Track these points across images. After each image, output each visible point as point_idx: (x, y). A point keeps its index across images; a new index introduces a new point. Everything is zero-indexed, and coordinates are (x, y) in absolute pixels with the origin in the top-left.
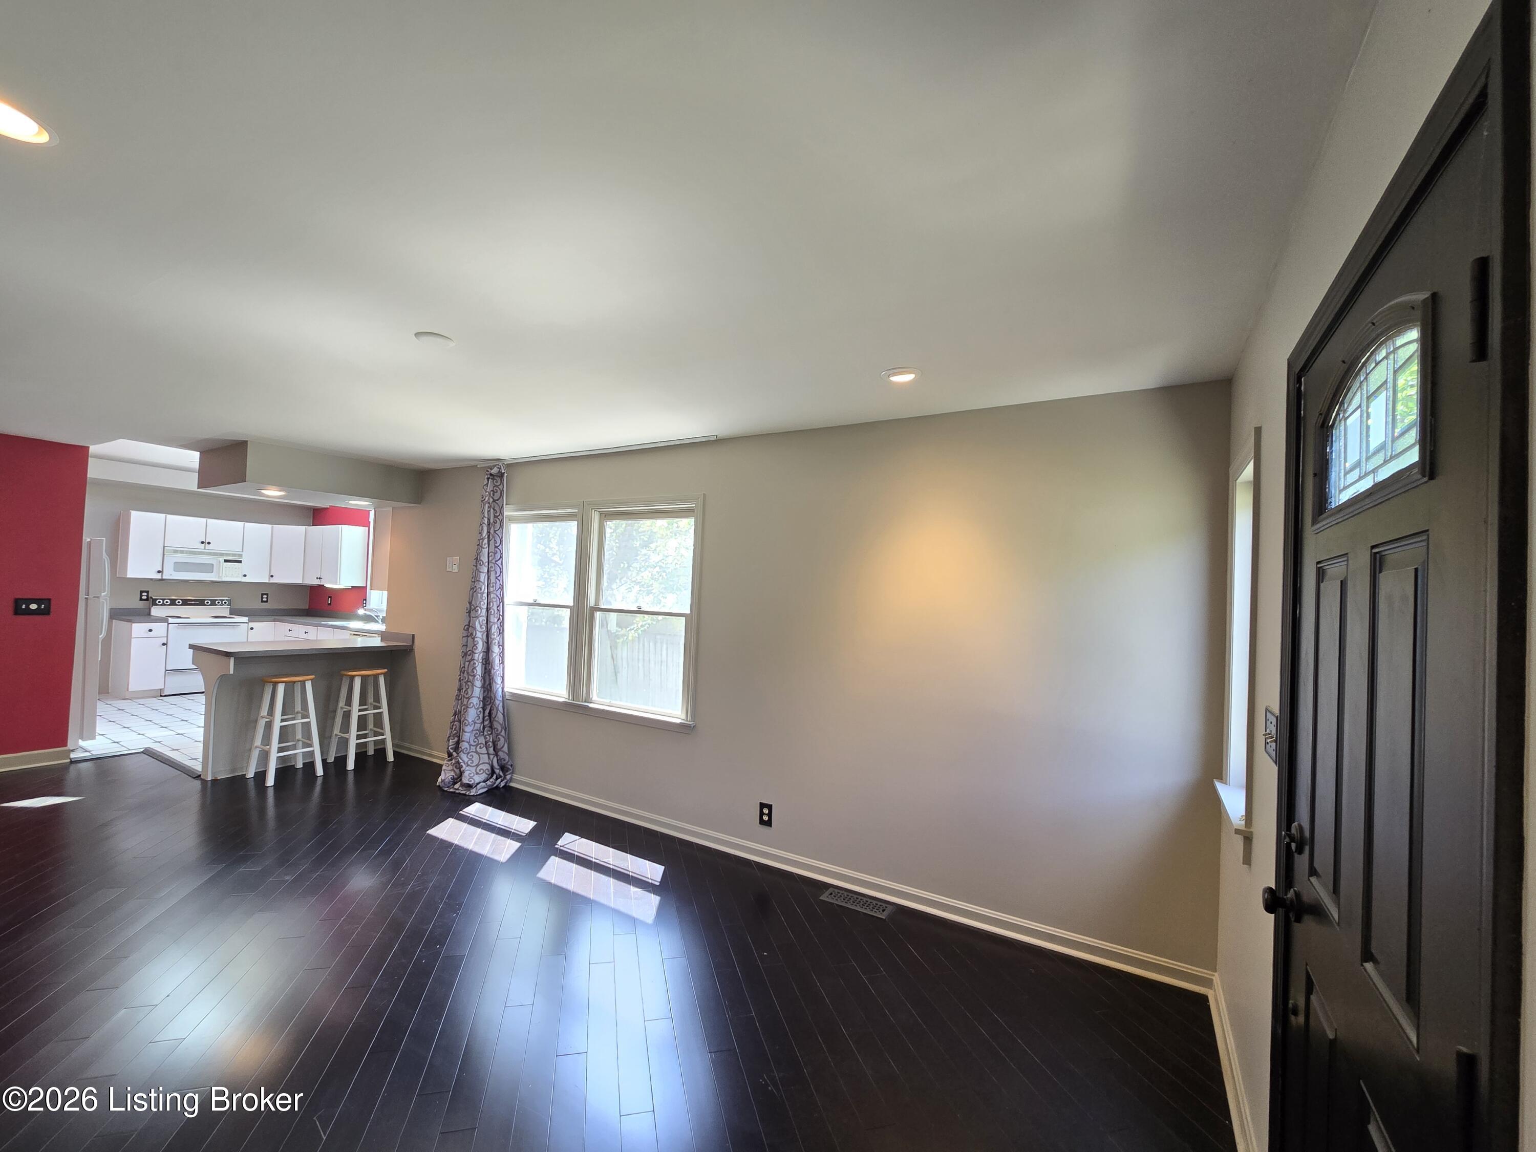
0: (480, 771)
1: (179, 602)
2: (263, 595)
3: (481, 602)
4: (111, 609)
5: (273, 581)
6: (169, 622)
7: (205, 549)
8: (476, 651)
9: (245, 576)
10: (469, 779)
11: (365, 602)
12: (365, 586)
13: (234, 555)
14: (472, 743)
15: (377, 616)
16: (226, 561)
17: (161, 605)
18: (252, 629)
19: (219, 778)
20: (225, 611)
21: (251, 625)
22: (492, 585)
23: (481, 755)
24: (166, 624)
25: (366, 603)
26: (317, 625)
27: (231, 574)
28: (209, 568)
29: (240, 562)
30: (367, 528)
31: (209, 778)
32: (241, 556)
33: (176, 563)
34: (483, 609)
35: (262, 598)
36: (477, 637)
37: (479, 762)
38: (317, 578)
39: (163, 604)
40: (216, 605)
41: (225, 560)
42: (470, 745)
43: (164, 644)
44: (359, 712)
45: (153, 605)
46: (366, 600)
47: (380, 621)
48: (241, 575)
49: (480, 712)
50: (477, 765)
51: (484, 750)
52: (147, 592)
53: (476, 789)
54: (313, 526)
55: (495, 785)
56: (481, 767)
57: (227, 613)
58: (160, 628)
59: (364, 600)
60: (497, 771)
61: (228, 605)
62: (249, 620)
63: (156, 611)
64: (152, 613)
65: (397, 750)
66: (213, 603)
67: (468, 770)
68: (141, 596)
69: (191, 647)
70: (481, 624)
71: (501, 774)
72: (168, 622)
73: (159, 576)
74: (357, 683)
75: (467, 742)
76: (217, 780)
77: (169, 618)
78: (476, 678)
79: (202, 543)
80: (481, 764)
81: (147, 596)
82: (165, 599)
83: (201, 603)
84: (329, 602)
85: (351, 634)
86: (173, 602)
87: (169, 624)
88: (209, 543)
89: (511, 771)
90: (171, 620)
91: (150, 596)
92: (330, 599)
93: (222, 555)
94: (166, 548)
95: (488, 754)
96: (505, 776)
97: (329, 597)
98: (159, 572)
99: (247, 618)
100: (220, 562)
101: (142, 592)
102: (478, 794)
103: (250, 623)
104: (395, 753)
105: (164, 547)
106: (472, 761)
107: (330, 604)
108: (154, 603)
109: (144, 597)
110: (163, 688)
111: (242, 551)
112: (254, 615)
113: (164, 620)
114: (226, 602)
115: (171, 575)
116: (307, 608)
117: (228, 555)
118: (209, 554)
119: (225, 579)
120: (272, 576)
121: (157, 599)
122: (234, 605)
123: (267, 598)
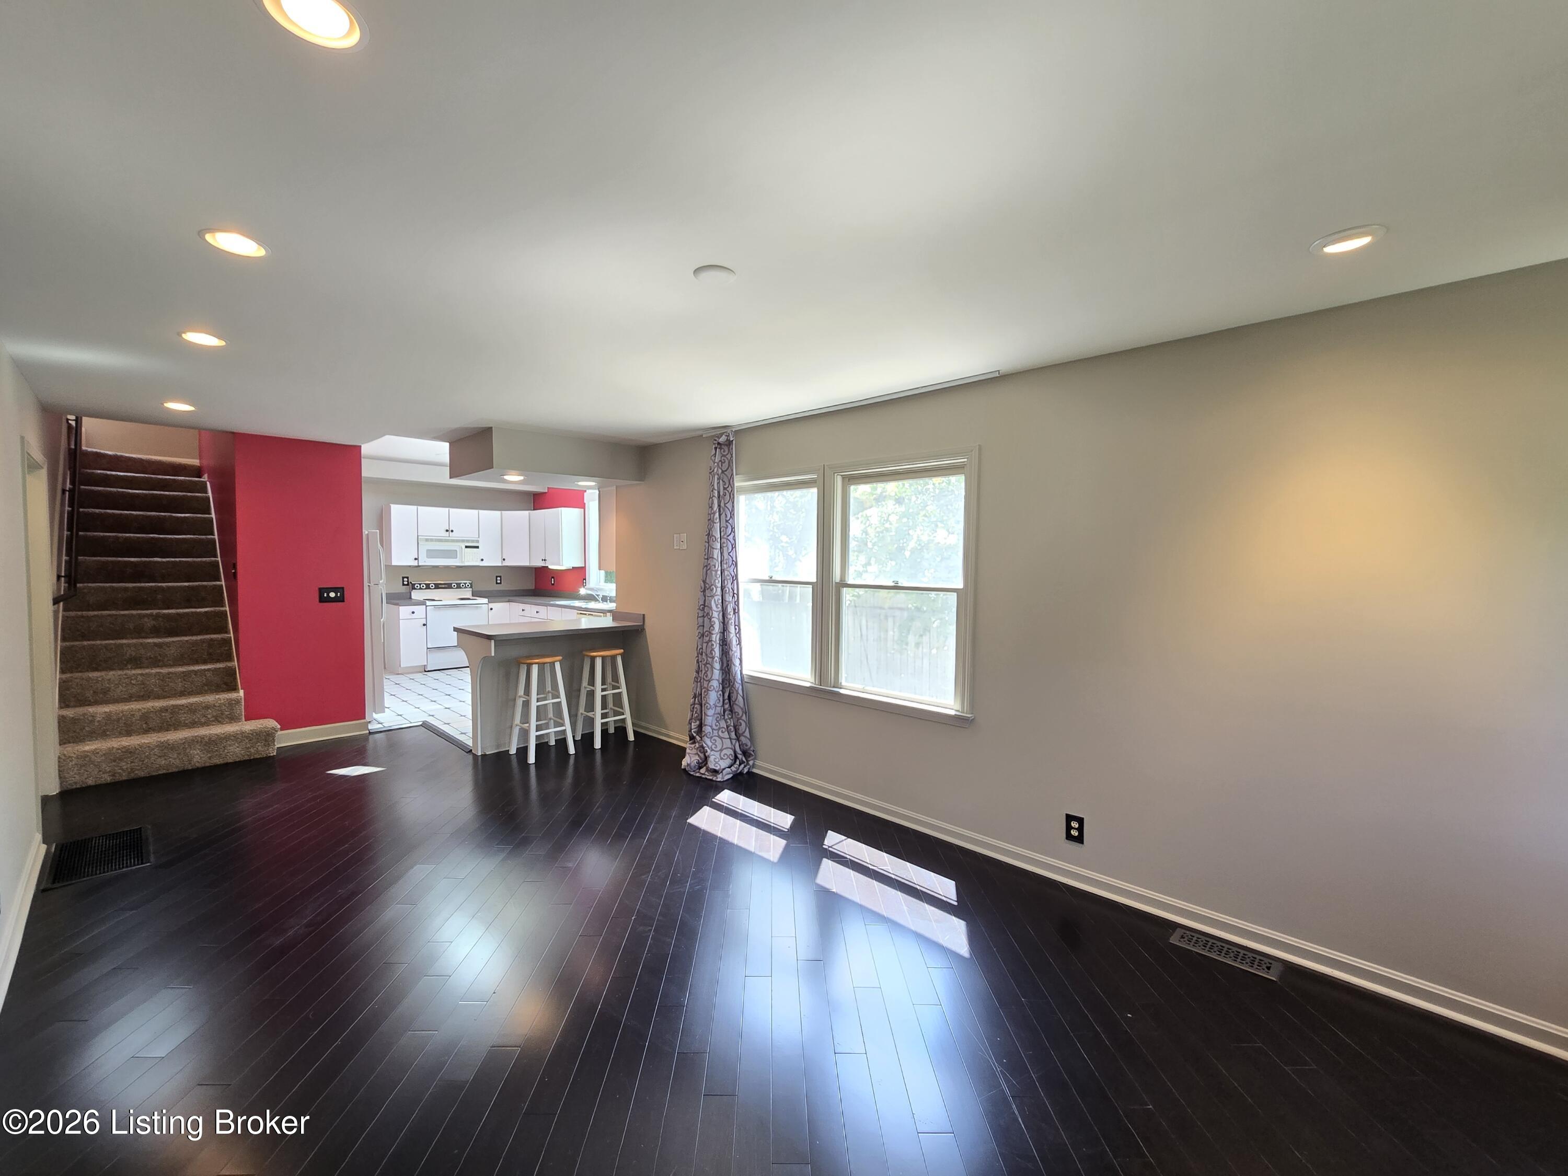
0: (724, 756)
1: (432, 586)
2: (497, 577)
3: (716, 580)
5: (506, 563)
7: (449, 536)
8: (713, 632)
9: (482, 560)
10: (715, 764)
11: (584, 581)
12: (584, 566)
13: (473, 541)
14: (714, 727)
15: (598, 595)
16: (467, 547)
17: (419, 589)
18: (491, 609)
19: (487, 753)
20: (467, 593)
21: (491, 605)
22: (725, 562)
23: (723, 739)
24: (425, 606)
25: (586, 583)
26: (546, 605)
27: (470, 559)
28: (452, 554)
29: (477, 547)
30: (583, 510)
31: (480, 754)
32: (478, 541)
33: (428, 551)
34: (718, 587)
35: (497, 580)
36: (713, 617)
37: (722, 746)
38: (542, 560)
39: (420, 589)
40: (461, 588)
42: (713, 729)
43: (424, 625)
44: (602, 691)
45: (412, 589)
46: (585, 579)
47: (600, 600)
48: (479, 560)
49: (720, 695)
50: (721, 750)
51: (726, 735)
52: (407, 578)
53: (722, 775)
54: (534, 510)
55: (739, 771)
56: (725, 752)
57: (469, 595)
58: (420, 610)
60: (740, 756)
61: (470, 588)
62: (488, 601)
63: (416, 595)
64: (413, 597)
65: (636, 729)
66: (459, 586)
67: (713, 755)
68: (403, 581)
69: (455, 629)
70: (717, 603)
71: (744, 759)
72: (425, 605)
73: (415, 563)
74: (599, 662)
75: (710, 726)
76: (486, 755)
77: (427, 601)
78: (715, 660)
79: (447, 531)
80: (725, 749)
81: (408, 581)
82: (421, 584)
83: (449, 586)
84: (553, 583)
85: (578, 614)
86: (428, 587)
87: (426, 606)
88: (452, 531)
89: (754, 757)
90: (428, 603)
91: (409, 581)
92: (553, 579)
93: (463, 541)
94: (419, 537)
95: (730, 739)
96: (747, 761)
98: (416, 559)
99: (487, 599)
100: (462, 548)
101: (403, 578)
102: (725, 779)
103: (489, 604)
104: (635, 732)
105: (418, 536)
106: (716, 745)
108: (414, 588)
109: (406, 583)
110: (426, 664)
111: (479, 537)
112: (492, 596)
113: (422, 603)
114: (468, 586)
115: (425, 561)
116: (534, 588)
117: (468, 541)
118: (453, 541)
119: (467, 564)
120: (504, 560)
121: (415, 584)
122: (476, 588)
123: (501, 580)
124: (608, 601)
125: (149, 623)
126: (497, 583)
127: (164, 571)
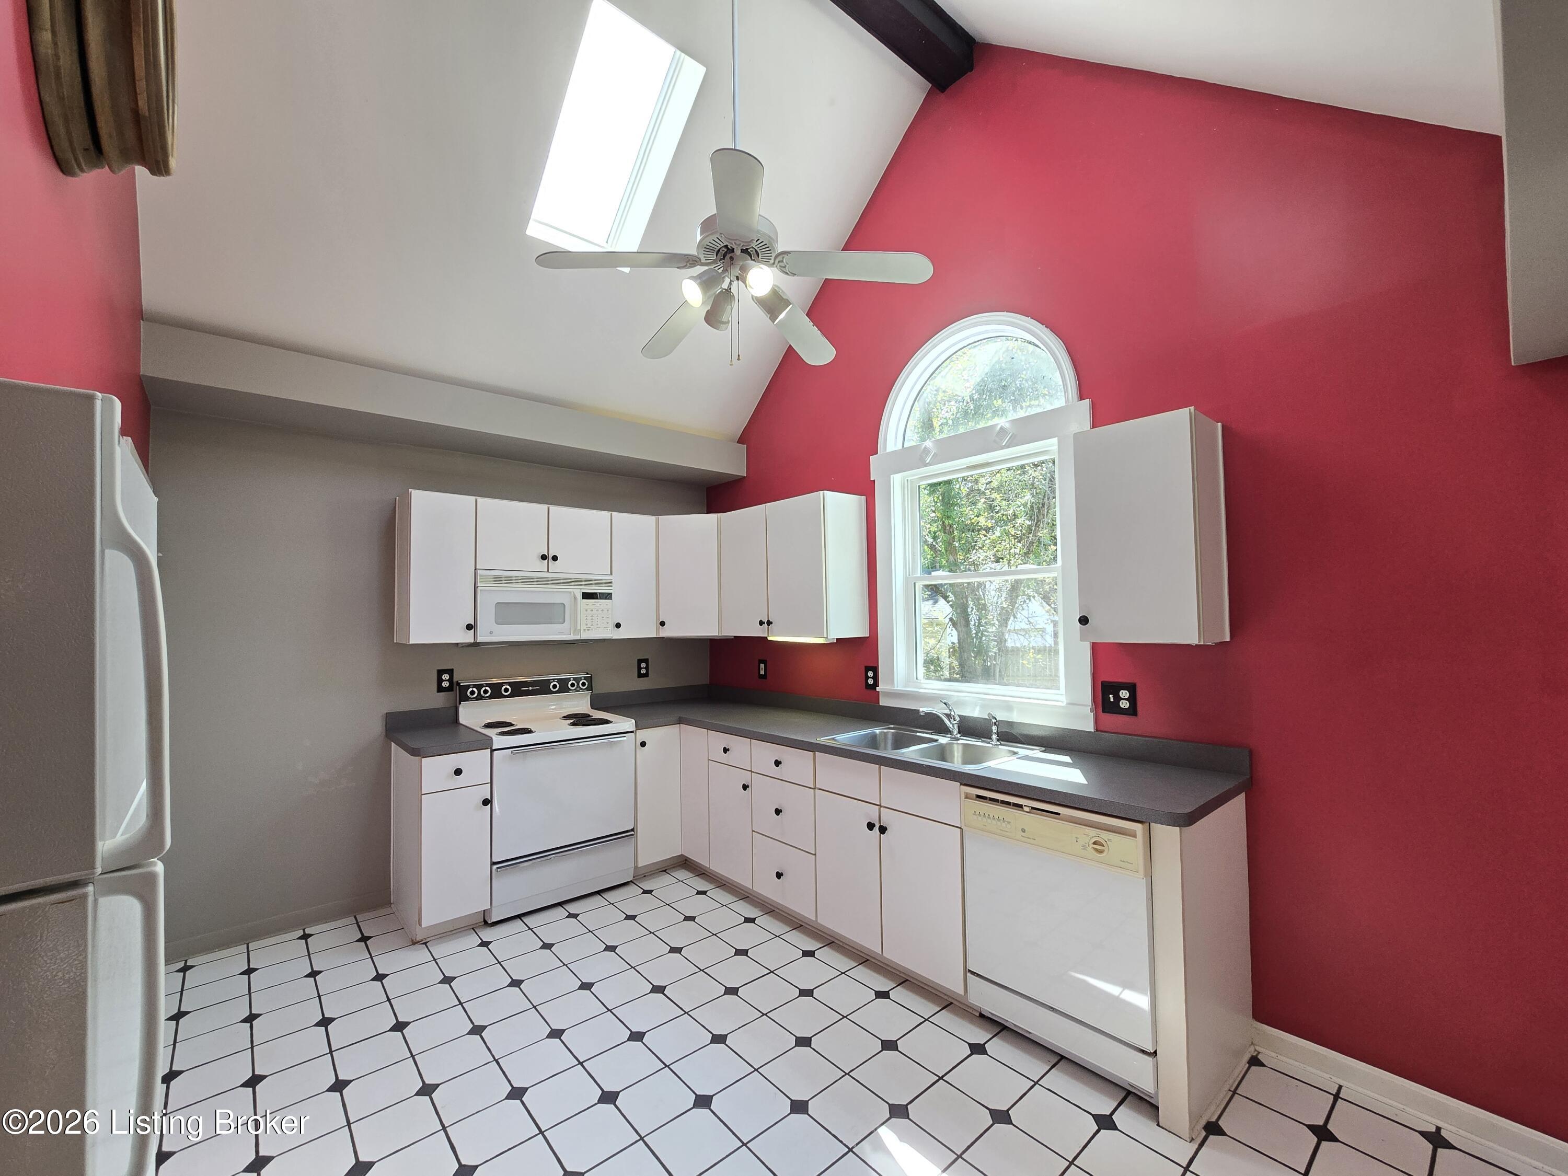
1: (506, 690)
2: (640, 661)
4: (386, 713)
5: (666, 633)
6: (494, 748)
7: (548, 571)
9: (618, 626)
11: (870, 674)
12: (870, 634)
13: (599, 583)
16: (587, 596)
17: (476, 699)
18: (643, 744)
20: (581, 703)
21: (643, 735)
24: (489, 750)
27: (595, 623)
28: (557, 613)
29: (608, 596)
30: (867, 495)
32: (609, 583)
33: (498, 605)
35: (639, 668)
38: (761, 623)
39: (479, 697)
40: (568, 690)
41: (584, 593)
43: (486, 802)
45: (461, 700)
46: (875, 670)
47: (955, 732)
48: (611, 626)
52: (450, 672)
57: (587, 707)
58: (477, 763)
59: (867, 669)
61: (587, 689)
62: (637, 726)
63: (467, 717)
64: (462, 720)
66: (564, 687)
68: (440, 681)
72: (491, 748)
73: (468, 638)
77: (493, 734)
79: (544, 557)
81: (451, 680)
82: (482, 686)
83: (543, 688)
84: (762, 672)
85: (967, 796)
86: (496, 692)
87: (492, 751)
88: (555, 558)
90: (499, 741)
91: (455, 680)
92: (762, 666)
93: (578, 582)
94: (480, 573)
97: (761, 661)
98: (469, 627)
99: (635, 720)
100: (575, 598)
101: (440, 673)
103: (639, 732)
105: (476, 569)
107: (764, 677)
108: (463, 697)
109: (445, 685)
110: (487, 906)
111: (611, 574)
113: (484, 739)
114: (584, 684)
115: (491, 633)
116: (708, 683)
117: (589, 582)
118: (556, 582)
119: (585, 636)
120: (663, 624)
121: (469, 687)
122: (599, 689)
123: (647, 668)
124: (994, 737)
126: (640, 675)
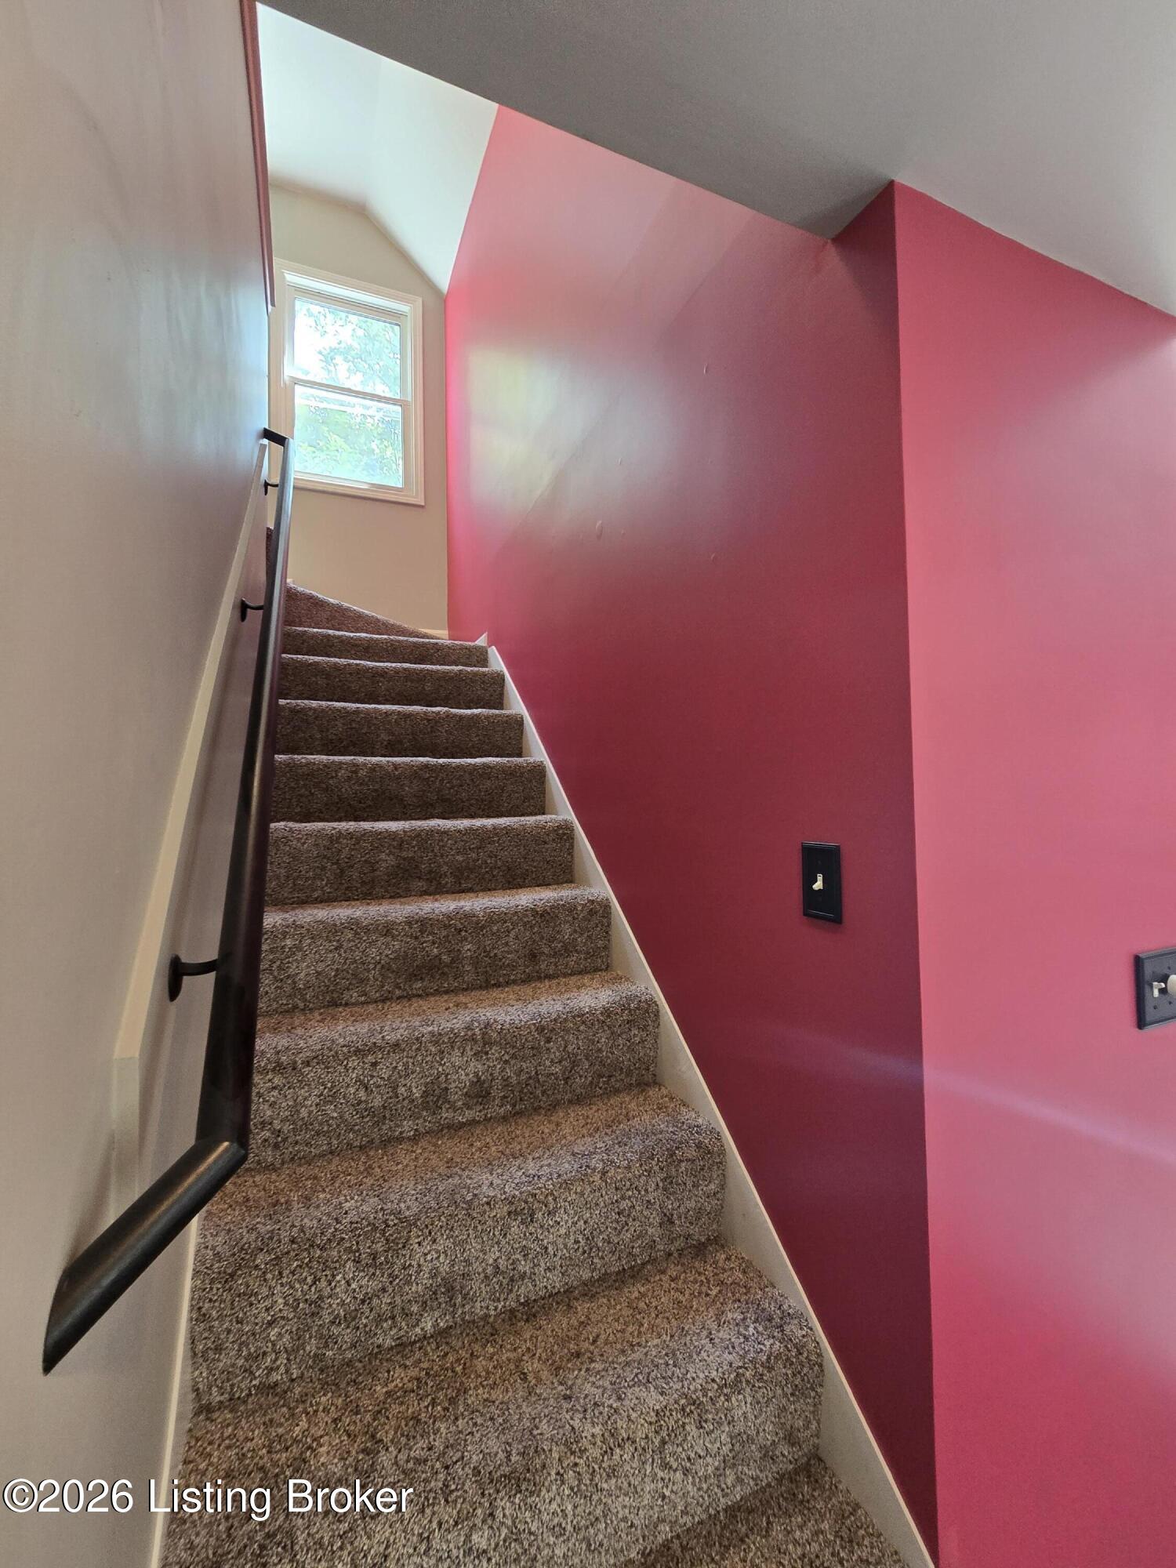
125: (463, 1069)
127: (460, 858)
